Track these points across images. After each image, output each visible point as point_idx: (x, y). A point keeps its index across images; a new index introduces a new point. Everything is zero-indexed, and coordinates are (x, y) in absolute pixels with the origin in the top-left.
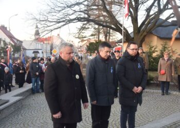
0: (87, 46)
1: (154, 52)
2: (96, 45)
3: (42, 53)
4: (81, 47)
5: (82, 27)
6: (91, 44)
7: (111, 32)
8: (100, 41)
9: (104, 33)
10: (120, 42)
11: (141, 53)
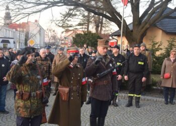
0: (73, 38)
1: (157, 50)
2: (84, 37)
3: (14, 43)
4: (65, 38)
5: (68, 14)
6: (78, 36)
7: (104, 22)
8: (90, 32)
9: (95, 22)
10: (115, 36)
11: (144, 50)
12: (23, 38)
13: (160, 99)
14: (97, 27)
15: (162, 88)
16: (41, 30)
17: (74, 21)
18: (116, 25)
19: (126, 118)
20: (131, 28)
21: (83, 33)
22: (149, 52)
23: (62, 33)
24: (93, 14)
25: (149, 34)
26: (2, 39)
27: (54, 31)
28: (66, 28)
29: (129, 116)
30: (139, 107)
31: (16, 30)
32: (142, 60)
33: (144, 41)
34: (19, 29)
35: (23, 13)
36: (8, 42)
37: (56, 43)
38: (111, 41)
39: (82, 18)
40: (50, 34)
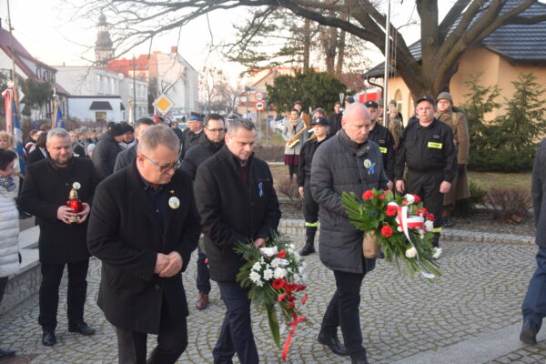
0: (269, 87)
1: (487, 108)
2: (297, 85)
3: (122, 108)
4: (248, 89)
5: (252, 25)
6: (282, 81)
7: (347, 43)
8: (310, 72)
9: (325, 45)
10: (377, 77)
11: (446, 111)
12: (143, 93)
14: (330, 55)
16: (187, 73)
17: (270, 45)
18: (378, 49)
19: (402, 287)
20: (416, 54)
21: (293, 75)
22: (461, 114)
23: (242, 75)
24: (317, 24)
25: (464, 67)
26: (92, 100)
27: (220, 73)
28: (251, 62)
29: (410, 281)
31: (126, 76)
32: (437, 137)
33: (452, 86)
34: (131, 73)
35: (139, 32)
36: (107, 106)
37: (228, 104)
38: (369, 91)
39: (290, 34)
40: (212, 81)
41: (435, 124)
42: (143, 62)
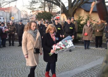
0: (36, 15)
1: (81, 20)
2: (42, 15)
3: (3, 19)
4: (32, 15)
5: (33, 1)
6: (39, 14)
7: (53, 6)
8: (45, 12)
9: (48, 6)
10: (59, 13)
11: (73, 21)
12: (8, 16)
13: (82, 47)
14: (50, 9)
15: (83, 41)
16: (18, 12)
19: (64, 58)
20: (67, 9)
21: (42, 12)
23: (31, 12)
24: (47, 2)
25: (77, 12)
27: (26, 12)
28: (33, 9)
30: (71, 51)
31: (4, 11)
32: (71, 26)
33: (75, 16)
34: (5, 11)
35: (6, 2)
37: (28, 18)
38: (58, 16)
39: (41, 4)
40: (24, 13)
41: (71, 23)
42: (8, 9)
